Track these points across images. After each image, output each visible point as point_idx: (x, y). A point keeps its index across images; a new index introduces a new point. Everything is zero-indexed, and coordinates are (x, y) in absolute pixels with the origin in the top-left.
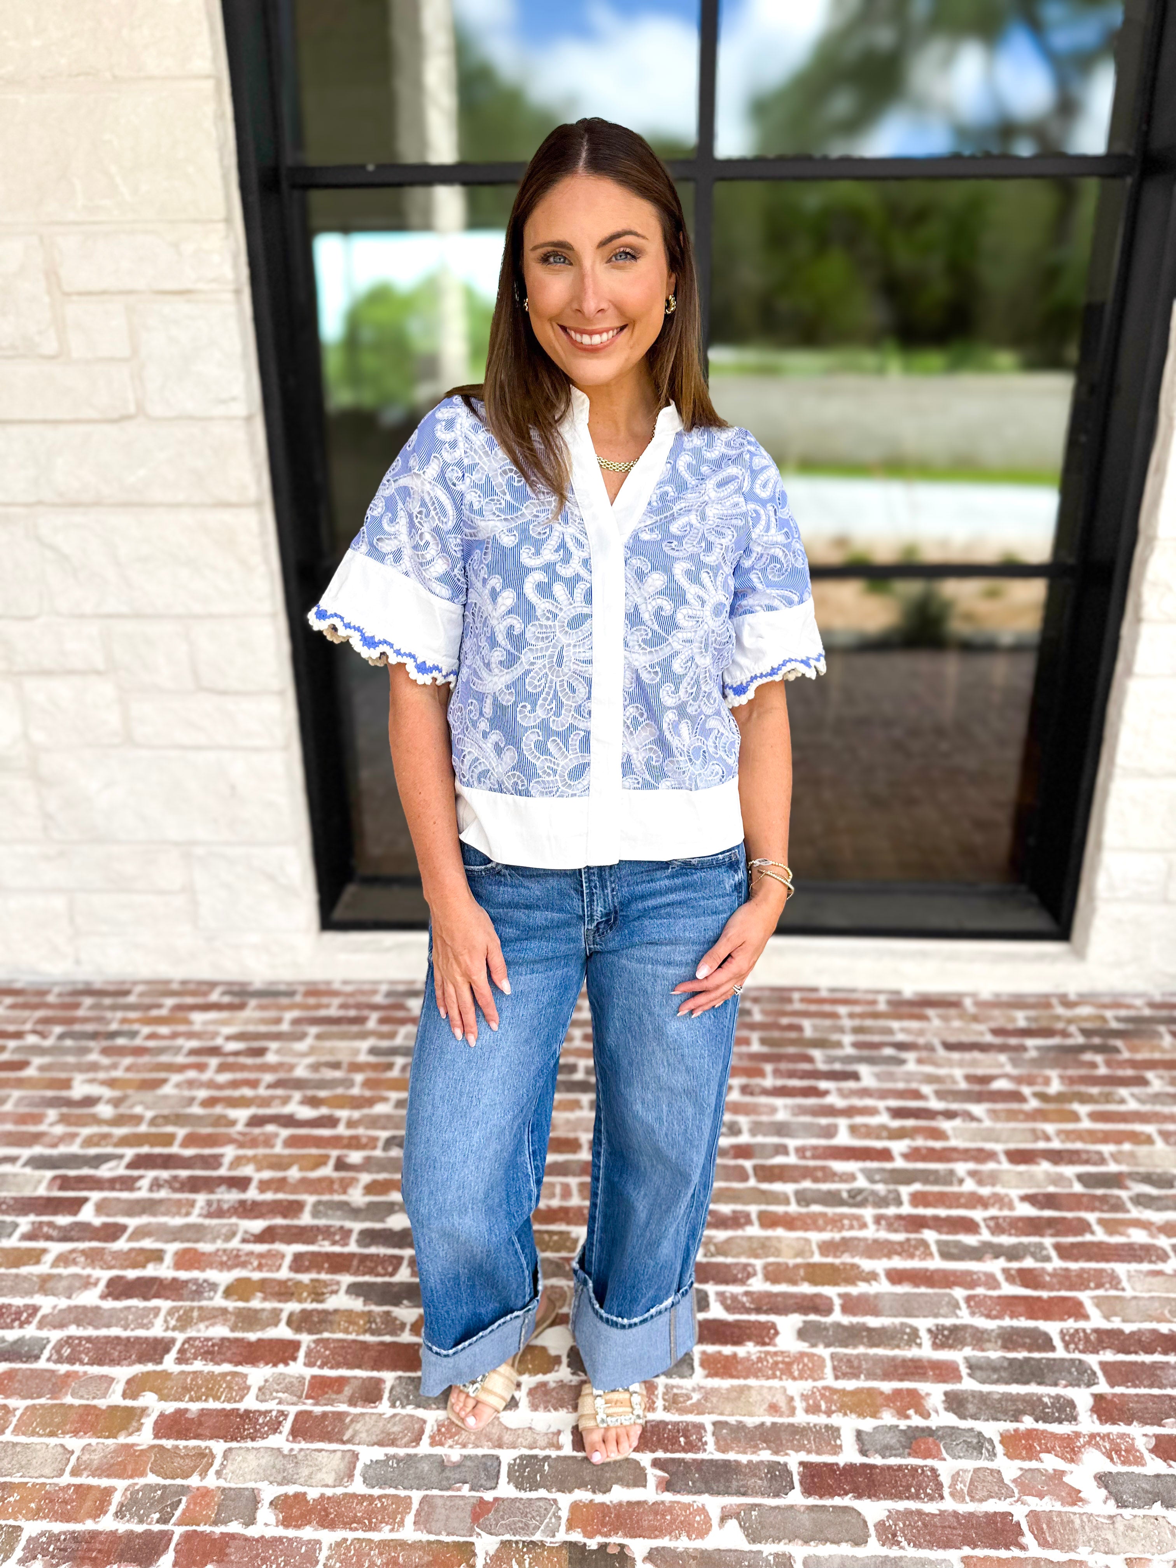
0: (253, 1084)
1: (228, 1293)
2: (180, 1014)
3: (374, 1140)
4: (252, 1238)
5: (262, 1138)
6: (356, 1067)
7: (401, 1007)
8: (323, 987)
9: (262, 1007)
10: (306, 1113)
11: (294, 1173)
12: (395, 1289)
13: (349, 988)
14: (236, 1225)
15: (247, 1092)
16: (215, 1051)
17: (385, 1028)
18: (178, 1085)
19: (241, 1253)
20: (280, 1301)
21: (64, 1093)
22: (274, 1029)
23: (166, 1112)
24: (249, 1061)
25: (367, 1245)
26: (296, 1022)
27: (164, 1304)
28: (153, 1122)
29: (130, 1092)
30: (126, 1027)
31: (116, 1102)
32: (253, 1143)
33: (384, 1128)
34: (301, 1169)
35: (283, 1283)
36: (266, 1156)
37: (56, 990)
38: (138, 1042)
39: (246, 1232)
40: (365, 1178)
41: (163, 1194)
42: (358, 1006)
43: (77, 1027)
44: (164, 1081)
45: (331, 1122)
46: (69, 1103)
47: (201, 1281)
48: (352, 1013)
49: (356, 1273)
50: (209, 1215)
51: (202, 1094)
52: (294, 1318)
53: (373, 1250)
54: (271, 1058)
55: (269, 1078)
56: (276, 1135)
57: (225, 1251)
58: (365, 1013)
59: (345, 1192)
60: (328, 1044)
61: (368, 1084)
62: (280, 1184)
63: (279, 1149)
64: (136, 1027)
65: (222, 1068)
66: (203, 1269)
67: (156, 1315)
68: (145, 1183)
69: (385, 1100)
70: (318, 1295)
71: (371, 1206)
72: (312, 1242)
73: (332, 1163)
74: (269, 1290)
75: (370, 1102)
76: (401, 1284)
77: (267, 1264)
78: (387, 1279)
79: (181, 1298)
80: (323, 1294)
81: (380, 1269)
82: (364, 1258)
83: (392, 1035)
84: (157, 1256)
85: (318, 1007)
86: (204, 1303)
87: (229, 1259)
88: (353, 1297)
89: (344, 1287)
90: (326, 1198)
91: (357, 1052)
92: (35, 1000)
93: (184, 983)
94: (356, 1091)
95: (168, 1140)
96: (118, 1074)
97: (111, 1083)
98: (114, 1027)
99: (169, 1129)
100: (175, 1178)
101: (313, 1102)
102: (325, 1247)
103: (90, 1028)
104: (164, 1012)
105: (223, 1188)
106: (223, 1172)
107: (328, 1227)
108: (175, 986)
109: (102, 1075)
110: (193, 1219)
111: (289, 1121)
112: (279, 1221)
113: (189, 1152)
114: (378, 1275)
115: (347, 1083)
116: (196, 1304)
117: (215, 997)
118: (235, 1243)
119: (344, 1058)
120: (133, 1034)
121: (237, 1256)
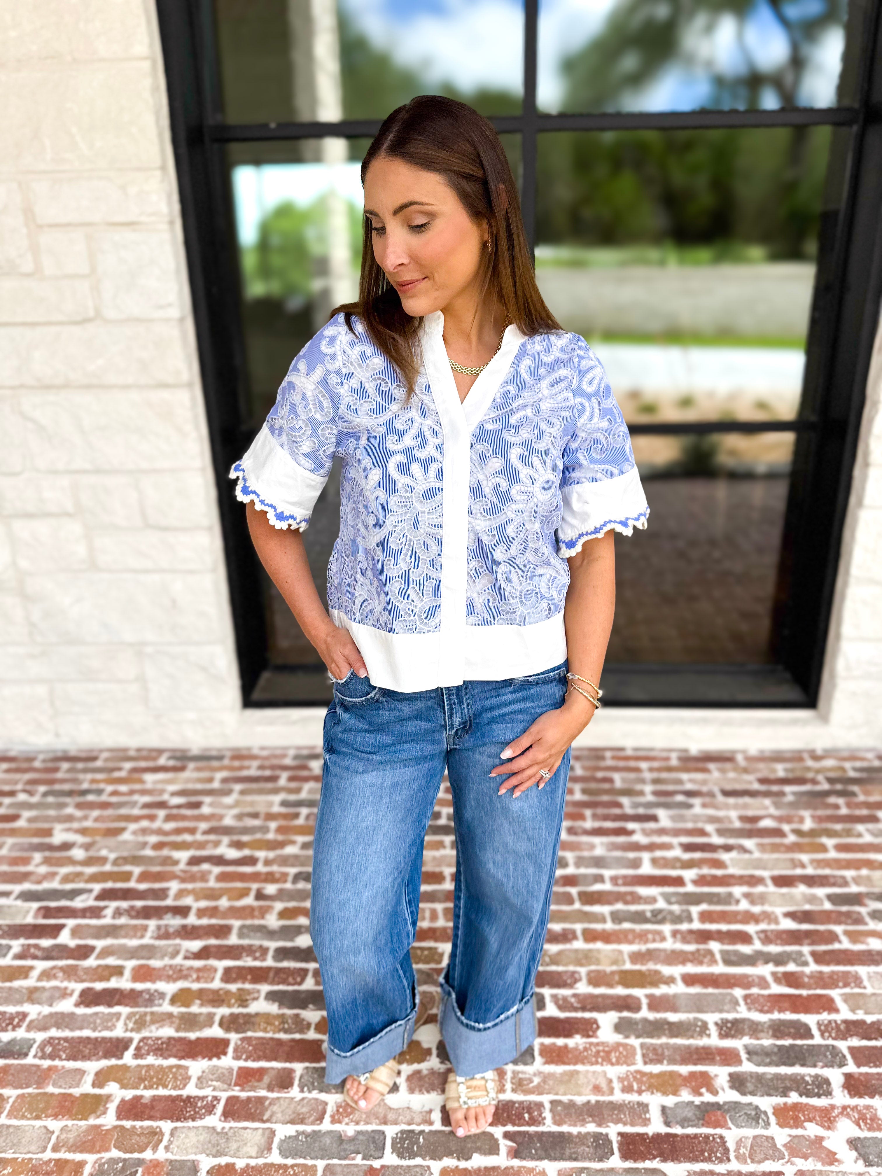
0: (192, 831)
1: (174, 1000)
2: (136, 776)
3: (285, 875)
4: (192, 956)
5: (199, 875)
6: (271, 817)
7: (305, 767)
8: (245, 753)
9: (198, 769)
10: (233, 854)
11: (224, 903)
12: (303, 996)
13: (265, 753)
14: (180, 945)
15: (187, 838)
16: (162, 805)
17: (293, 785)
18: (135, 833)
19: (183, 968)
20: (214, 1006)
21: (47, 840)
22: (208, 786)
23: (125, 854)
24: (189, 812)
25: (281, 960)
26: (225, 781)
27: (124, 1010)
28: (115, 863)
29: (98, 838)
30: (94, 786)
31: (87, 847)
32: (192, 878)
33: (293, 865)
34: (230, 899)
35: (216, 992)
36: (202, 889)
37: (41, 757)
38: (104, 798)
39: (187, 951)
40: (279, 906)
41: (123, 920)
42: (273, 767)
43: (57, 787)
44: (123, 830)
45: (251, 861)
46: (51, 848)
47: (152, 991)
48: (267, 773)
49: (272, 983)
50: (159, 937)
51: (153, 839)
52: (225, 1020)
53: (285, 964)
54: (205, 810)
55: (203, 826)
56: (210, 872)
57: (171, 966)
58: (277, 772)
59: (263, 917)
60: (249, 798)
61: (280, 830)
62: (213, 912)
63: (212, 883)
64: (102, 786)
65: (169, 818)
66: (153, 981)
67: (118, 1019)
68: (109, 912)
69: (293, 842)
70: (243, 1003)
71: (284, 928)
72: (238, 958)
73: (253, 894)
75: (281, 845)
76: (307, 992)
77: (203, 977)
78: (296, 988)
79: (137, 1005)
80: (247, 1000)
81: (291, 980)
82: (279, 971)
83: (298, 791)
84: (118, 971)
85: (241, 768)
86: (155, 1009)
87: (174, 973)
88: (270, 1002)
89: (263, 995)
90: (249, 922)
91: (271, 804)
92: (25, 765)
93: (139, 750)
94: (271, 836)
95: (126, 876)
96: (88, 824)
97: (83, 831)
98: (85, 786)
99: (127, 868)
100: (132, 908)
101: (238, 845)
102: (248, 962)
103: (67, 787)
104: (123, 774)
105: (169, 916)
106: (169, 902)
107: (250, 946)
108: (132, 753)
109: (76, 825)
110: (147, 940)
111: (219, 861)
112: (213, 942)
113: (143, 886)
114: (289, 984)
115: (265, 830)
116: (148, 1010)
117: (162, 761)
118: (179, 960)
119: (262, 809)
120: (100, 792)
121: (181, 971)
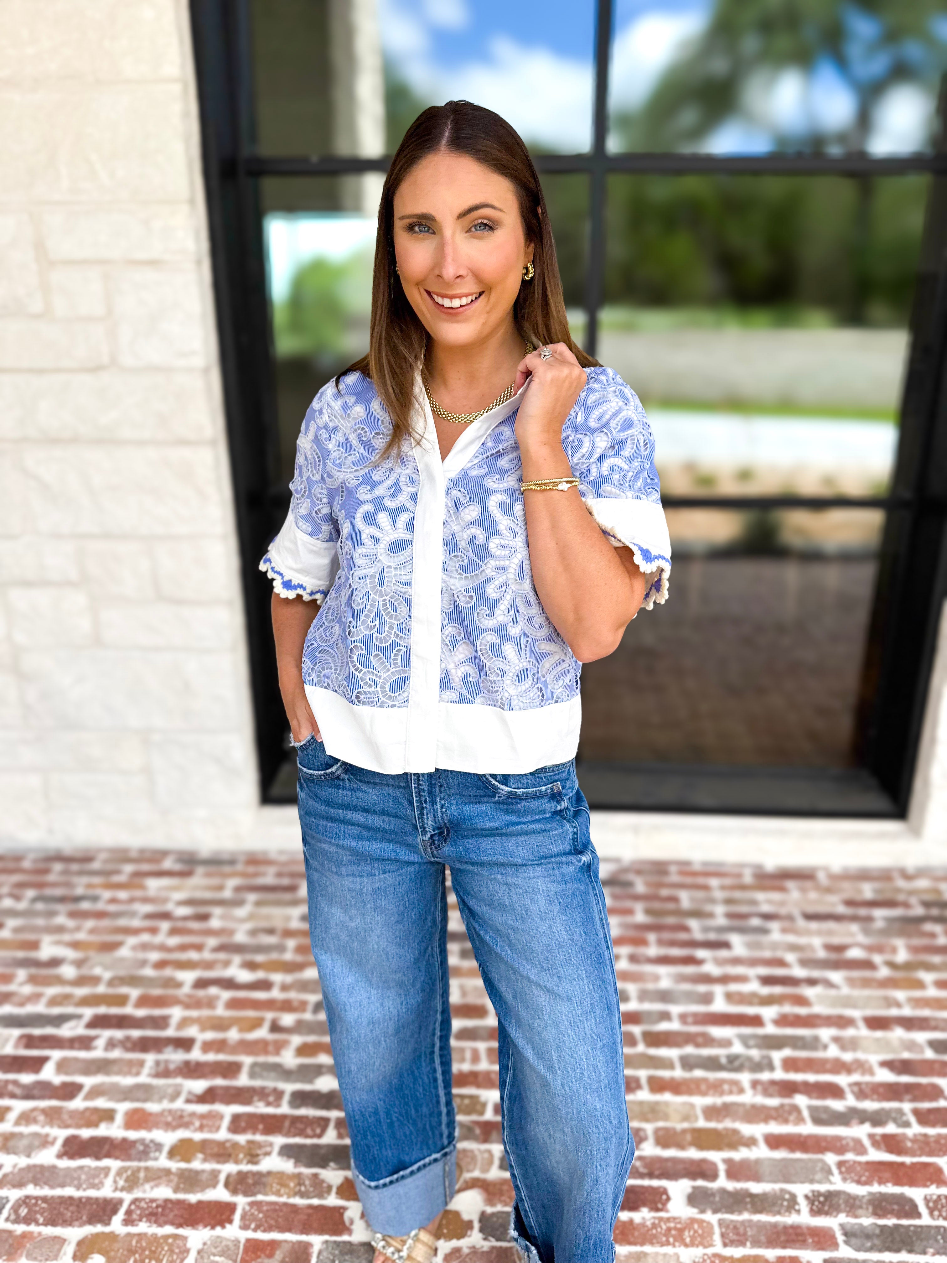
0: (199, 948)
1: (173, 1153)
2: (137, 880)
3: (304, 1003)
4: (195, 1099)
5: (205, 1000)
6: (288, 933)
8: (261, 857)
9: (208, 875)
10: (245, 976)
11: (233, 1035)
12: (323, 1151)
13: (283, 858)
14: (180, 1085)
15: (193, 955)
16: (166, 916)
18: (134, 948)
19: (185, 1114)
20: (218, 1162)
21: (33, 954)
22: (218, 895)
23: (122, 973)
24: (195, 925)
25: (298, 1107)
26: (237, 889)
27: (114, 1164)
28: (111, 983)
29: (92, 954)
30: (91, 892)
31: (79, 964)
32: (197, 1004)
33: (313, 992)
34: (240, 1031)
35: (221, 1144)
36: (209, 1018)
37: (32, 856)
38: (100, 906)
39: (190, 1093)
40: (297, 1040)
41: (116, 1054)
42: (292, 875)
43: (49, 892)
44: (121, 944)
45: (265, 985)
46: (37, 964)
47: (147, 1142)
48: (286, 881)
49: (287, 1134)
50: (157, 1075)
51: (155, 956)
52: (231, 1180)
53: (303, 1111)
54: (215, 923)
55: (212, 942)
57: (170, 1111)
58: (294, 881)
59: (278, 1054)
60: (266, 911)
61: (298, 949)
62: (220, 1046)
63: (220, 1011)
65: (173, 932)
66: (149, 1129)
67: (106, 1175)
68: (100, 1043)
70: (253, 1158)
71: (302, 1067)
72: (248, 1103)
73: (266, 1026)
74: (209, 1151)
75: (300, 967)
76: (329, 1146)
77: (207, 1126)
78: (315, 1141)
79: (129, 1158)
80: (257, 1155)
81: (309, 1131)
82: (296, 1120)
84: (108, 1115)
85: (256, 875)
86: (150, 1164)
87: (174, 1119)
88: (285, 1158)
89: (276, 1149)
90: (261, 1059)
91: (288, 918)
92: (12, 865)
93: (141, 851)
94: (288, 956)
95: (122, 1000)
96: (81, 936)
97: (75, 945)
98: (79, 891)
99: (124, 990)
100: (128, 1038)
101: (251, 966)
102: (260, 1108)
103: (58, 892)
104: (121, 878)
105: (170, 1049)
106: (170, 1032)
107: (263, 1089)
108: (134, 854)
109: (67, 937)
110: (143, 1078)
111: (229, 984)
112: (219, 1082)
113: (141, 1013)
114: (307, 1136)
115: (281, 948)
116: (142, 1164)
117: (168, 864)
118: (179, 1104)
119: (278, 924)
120: (95, 899)
121: (181, 1117)
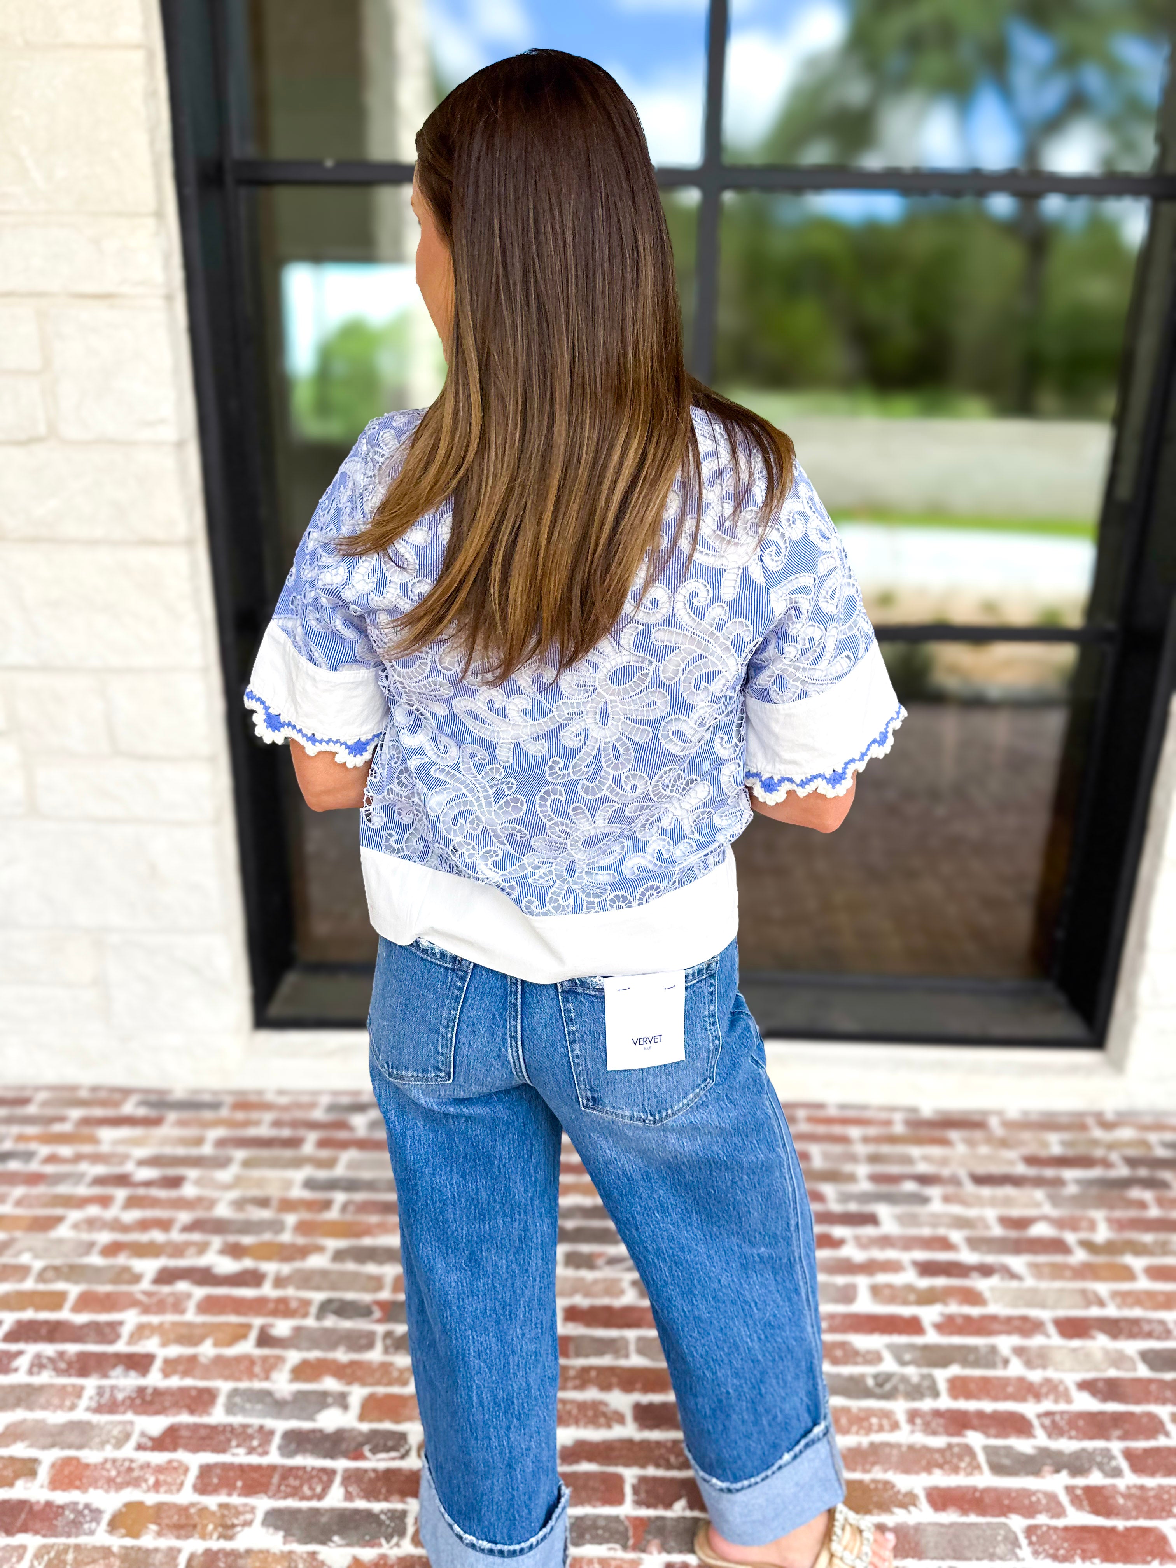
0: (165, 1225)
1: (114, 1525)
2: (86, 1131)
3: (306, 1303)
4: (150, 1444)
5: (171, 1300)
6: (287, 1205)
7: (342, 1125)
8: (253, 1098)
9: (182, 1123)
10: (226, 1266)
11: (207, 1350)
12: (324, 1519)
13: (284, 1100)
14: (131, 1423)
15: (157, 1236)
16: (123, 1180)
17: (325, 1153)
18: (76, 1226)
19: (134, 1465)
20: (178, 1537)
22: (194, 1151)
23: (58, 1262)
24: (162, 1193)
25: (291, 1454)
26: (221, 1143)
27: (31, 1541)
28: (41, 1277)
29: (18, 1234)
30: (22, 1147)
32: (159, 1306)
33: (318, 1288)
34: (216, 1344)
35: (183, 1510)
36: (175, 1324)
38: (34, 1166)
39: (143, 1434)
40: (294, 1357)
41: (45, 1377)
42: (295, 1124)
44: (59, 1220)
45: (254, 1278)
47: (81, 1507)
48: (286, 1133)
49: (274, 1496)
50: (99, 1409)
51: (104, 1237)
52: (195, 1563)
53: (299, 1461)
54: (189, 1191)
55: (184, 1217)
56: (189, 1296)
57: (114, 1461)
58: (301, 1132)
59: (267, 1378)
60: (256, 1173)
61: (302, 1228)
62: (188, 1366)
63: (191, 1316)
64: (33, 1146)
65: (132, 1203)
66: (84, 1488)
67: (20, 1558)
68: (23, 1363)
69: (320, 1249)
70: (227, 1530)
71: (300, 1396)
72: (222, 1449)
73: (253, 1335)
74: (166, 1521)
75: (303, 1252)
76: (332, 1510)
77: (165, 1482)
78: (314, 1504)
79: (53, 1532)
80: (233, 1526)
81: (306, 1490)
82: (289, 1472)
83: (330, 1163)
84: (28, 1468)
85: (246, 1124)
86: (83, 1540)
87: (119, 1473)
88: (271, 1530)
89: (260, 1516)
90: (244, 1385)
91: (288, 1184)
93: (94, 1089)
94: (286, 1237)
95: (56, 1300)
98: (7, 1146)
99: (60, 1286)
100: (61, 1354)
101: (235, 1251)
102: (238, 1456)
104: (66, 1127)
105: (119, 1370)
106: (121, 1347)
107: (245, 1426)
108: (84, 1094)
110: (80, 1414)
111: (204, 1277)
112: (185, 1418)
113: (81, 1318)
114: (303, 1498)
115: (277, 1226)
116: (72, 1541)
117: (129, 1108)
118: (128, 1451)
119: (274, 1192)
120: (28, 1156)
121: (130, 1470)
